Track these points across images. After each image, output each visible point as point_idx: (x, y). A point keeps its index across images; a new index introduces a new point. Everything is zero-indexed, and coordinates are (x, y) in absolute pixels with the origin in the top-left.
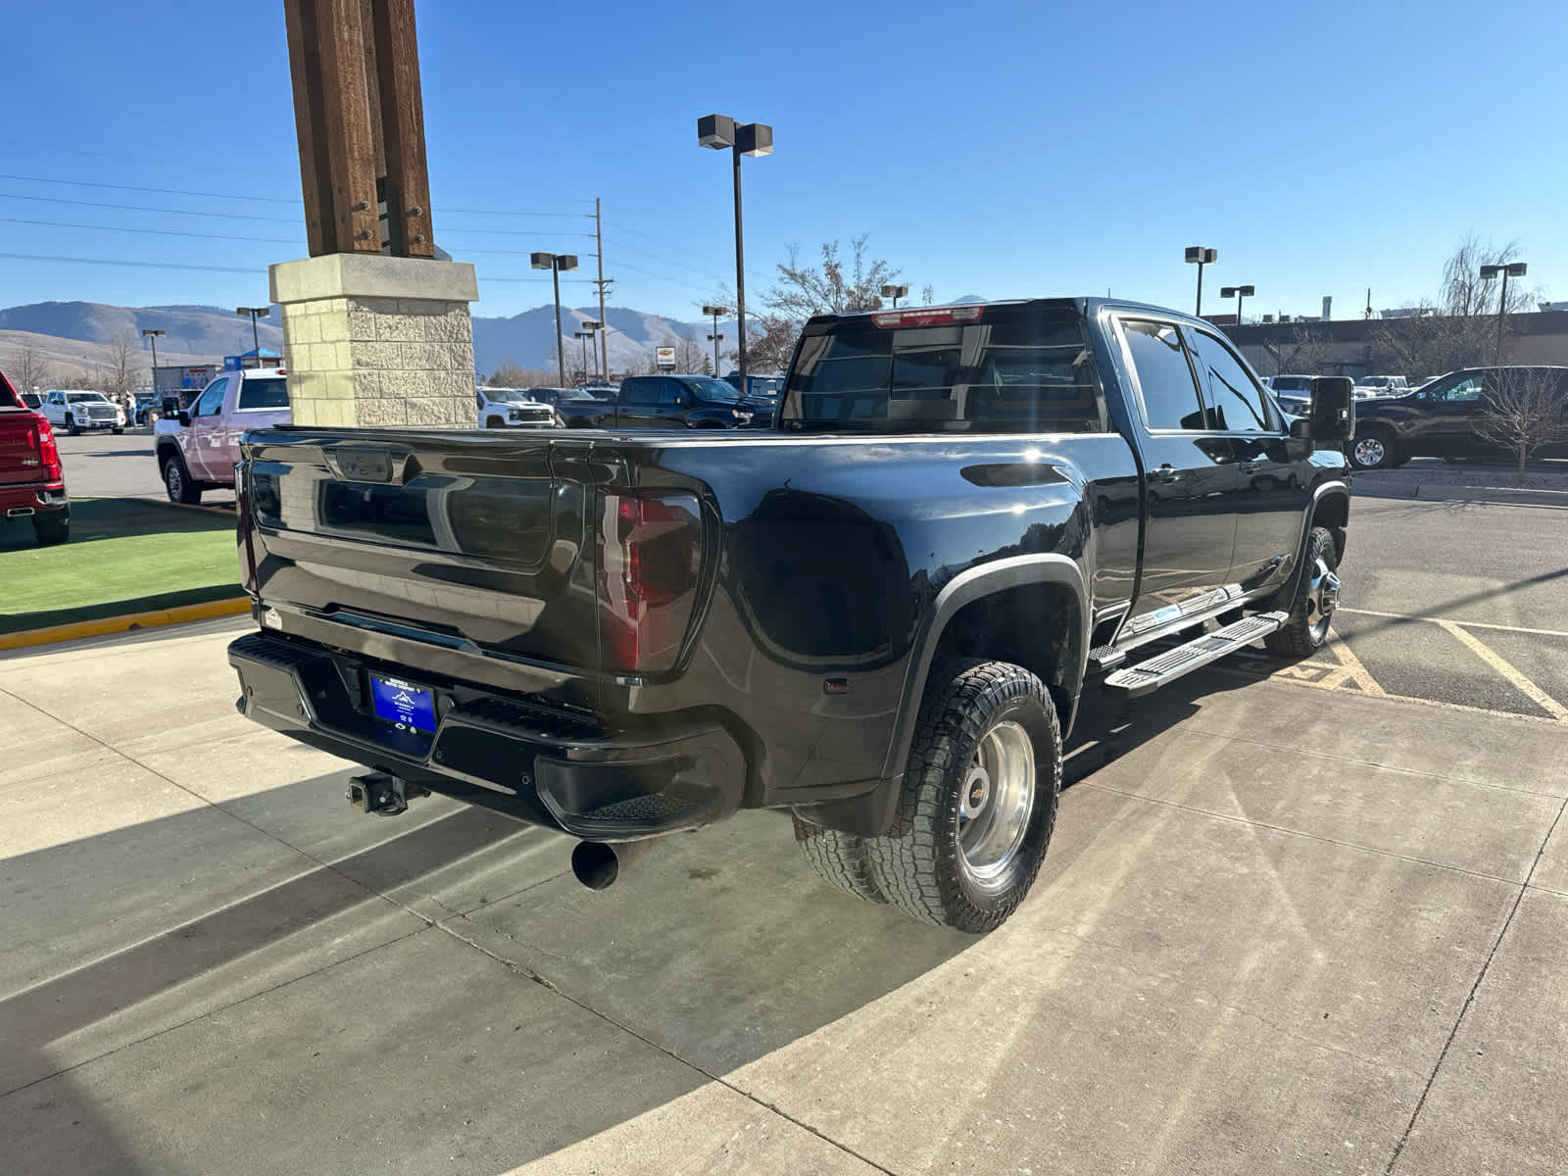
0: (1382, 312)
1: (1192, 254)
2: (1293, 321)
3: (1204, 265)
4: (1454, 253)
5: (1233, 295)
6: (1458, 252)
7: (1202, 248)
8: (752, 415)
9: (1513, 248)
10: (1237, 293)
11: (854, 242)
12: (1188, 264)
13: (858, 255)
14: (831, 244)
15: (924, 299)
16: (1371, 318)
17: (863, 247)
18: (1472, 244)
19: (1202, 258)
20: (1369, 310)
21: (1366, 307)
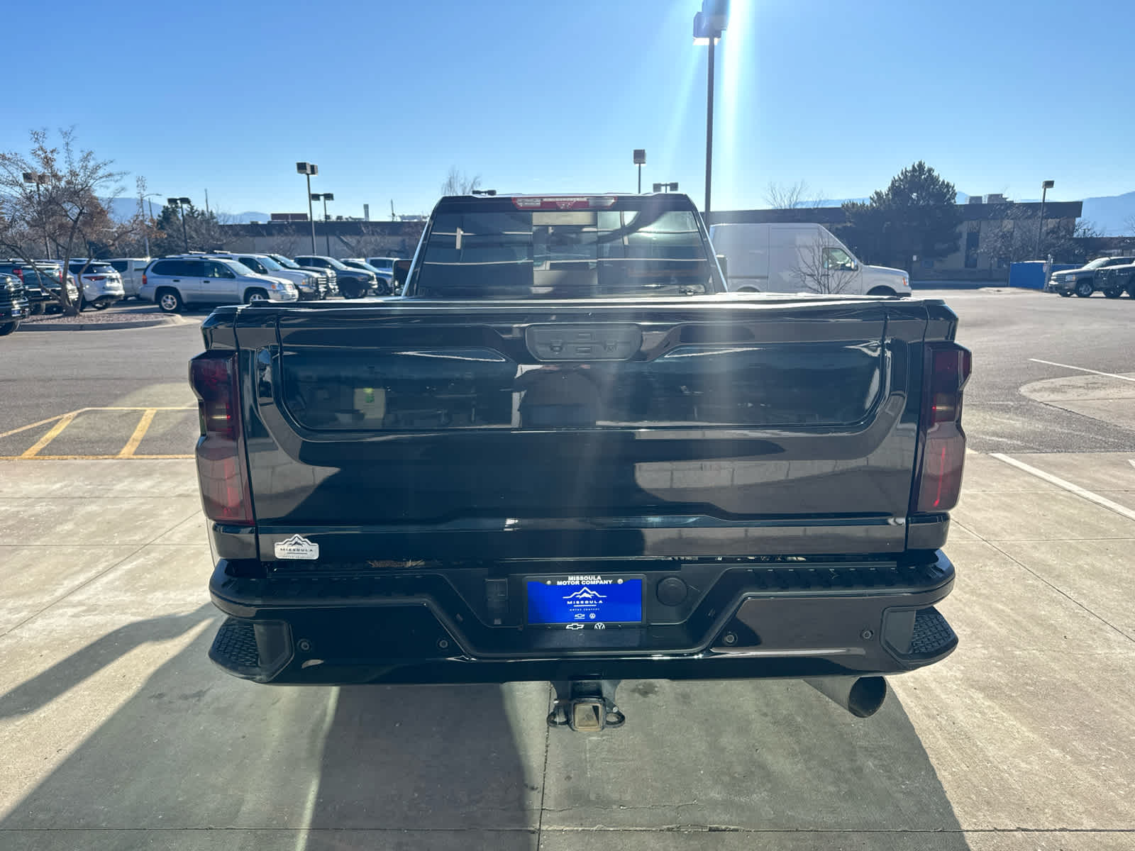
0: (400, 216)
1: (301, 167)
2: (345, 220)
3: (310, 176)
4: (446, 181)
6: (448, 180)
7: (309, 164)
9: (478, 180)
10: (322, 198)
11: (62, 133)
12: (300, 175)
13: (67, 144)
16: (395, 220)
17: (71, 138)
18: (455, 175)
19: (309, 171)
20: (394, 215)
21: (391, 213)
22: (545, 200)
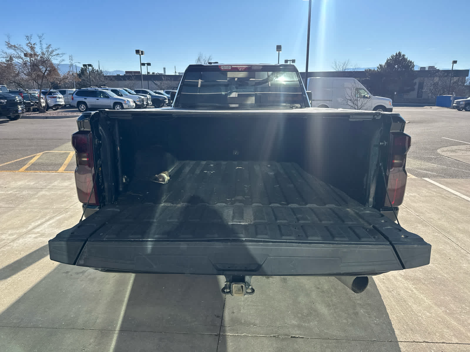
1: (137, 52)
2: (156, 74)
3: (141, 56)
5: (145, 65)
7: (140, 51)
8: (6, 101)
11: (38, 36)
12: (137, 55)
13: (41, 41)
14: (29, 35)
15: (70, 59)
16: (176, 74)
17: (42, 38)
18: (202, 56)
19: (140, 53)
20: (176, 72)
22: (233, 66)
